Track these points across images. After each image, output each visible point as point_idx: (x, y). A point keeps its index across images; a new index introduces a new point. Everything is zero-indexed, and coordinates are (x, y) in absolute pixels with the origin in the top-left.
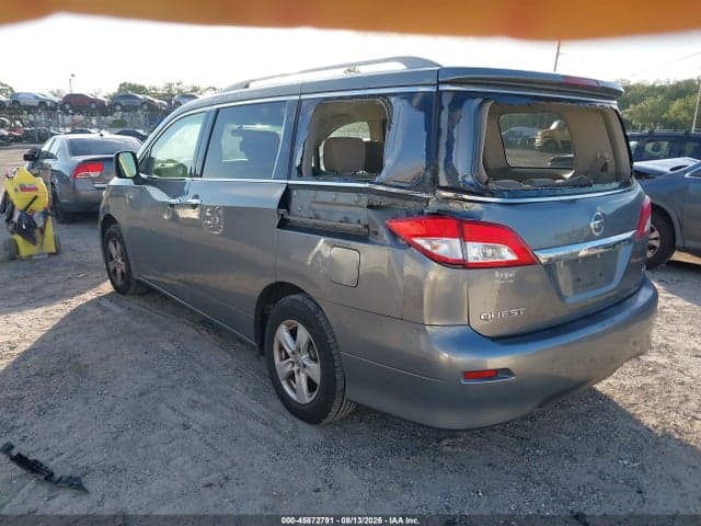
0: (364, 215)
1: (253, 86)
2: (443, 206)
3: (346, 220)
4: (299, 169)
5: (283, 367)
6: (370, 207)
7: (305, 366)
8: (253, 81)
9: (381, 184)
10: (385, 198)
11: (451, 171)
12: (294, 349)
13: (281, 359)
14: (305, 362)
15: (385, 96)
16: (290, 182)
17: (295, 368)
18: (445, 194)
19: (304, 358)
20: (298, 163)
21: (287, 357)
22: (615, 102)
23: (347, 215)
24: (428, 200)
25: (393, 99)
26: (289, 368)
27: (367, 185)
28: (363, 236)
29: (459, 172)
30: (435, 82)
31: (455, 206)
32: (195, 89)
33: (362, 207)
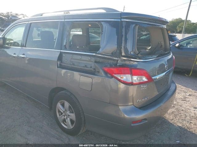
0: (93, 65)
1: (44, 15)
2: (123, 63)
3: (86, 66)
4: (65, 46)
5: (60, 118)
6: (96, 62)
7: (69, 115)
8: (44, 13)
9: (100, 54)
10: (101, 59)
11: (126, 50)
12: (64, 110)
13: (60, 115)
14: (69, 114)
15: (99, 21)
16: (62, 51)
17: (65, 117)
18: (124, 58)
19: (68, 113)
20: (65, 44)
21: (62, 114)
22: (166, 26)
23: (86, 64)
24: (118, 60)
25: (103, 23)
26: (63, 117)
27: (94, 54)
28: (93, 73)
29: (129, 50)
30: (120, 18)
31: (127, 63)
32: (17, 14)
33: (92, 62)
